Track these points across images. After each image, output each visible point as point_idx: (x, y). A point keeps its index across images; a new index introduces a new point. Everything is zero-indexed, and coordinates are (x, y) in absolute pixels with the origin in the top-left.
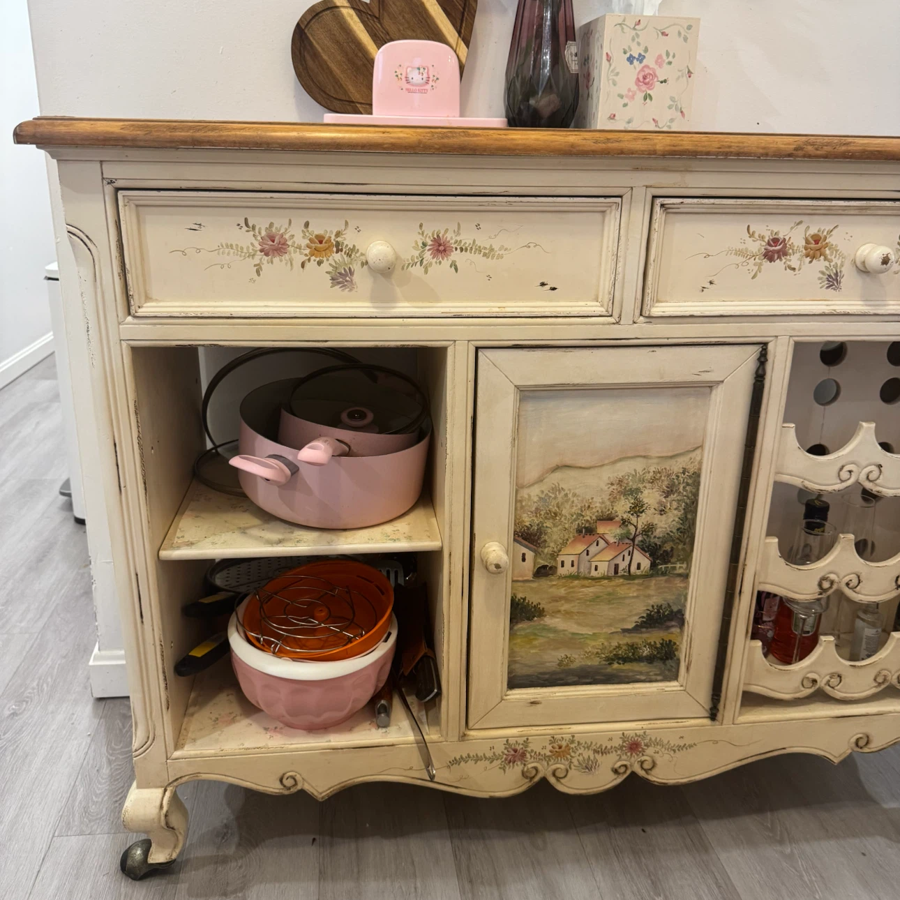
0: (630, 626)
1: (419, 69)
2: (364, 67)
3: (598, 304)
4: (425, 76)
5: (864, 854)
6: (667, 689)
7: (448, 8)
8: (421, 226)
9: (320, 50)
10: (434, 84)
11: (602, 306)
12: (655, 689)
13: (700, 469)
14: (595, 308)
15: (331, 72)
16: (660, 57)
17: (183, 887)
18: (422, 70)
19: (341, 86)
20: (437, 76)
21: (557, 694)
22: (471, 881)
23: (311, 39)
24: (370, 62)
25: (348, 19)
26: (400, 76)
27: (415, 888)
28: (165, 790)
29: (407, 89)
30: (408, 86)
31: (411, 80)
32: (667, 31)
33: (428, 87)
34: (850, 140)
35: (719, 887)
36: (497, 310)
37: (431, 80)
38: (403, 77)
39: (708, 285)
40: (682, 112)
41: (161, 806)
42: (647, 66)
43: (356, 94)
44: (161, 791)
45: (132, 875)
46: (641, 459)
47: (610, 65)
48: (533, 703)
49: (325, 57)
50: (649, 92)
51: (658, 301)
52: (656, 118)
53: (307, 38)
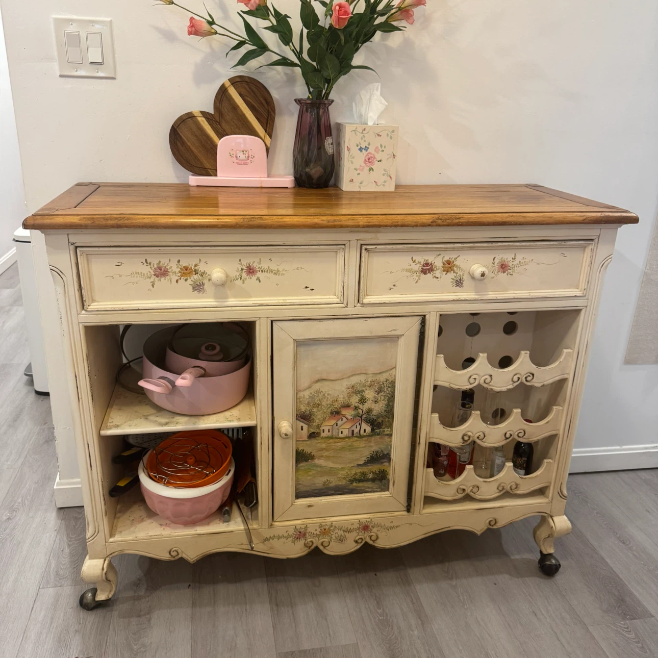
0: (362, 463)
1: (243, 151)
2: (212, 150)
3: (336, 297)
4: (247, 155)
5: (495, 584)
6: (383, 496)
7: (259, 117)
8: (240, 260)
9: (186, 140)
10: (252, 160)
11: (338, 298)
12: (376, 496)
13: (395, 379)
14: (334, 299)
15: (192, 152)
16: (377, 148)
17: (115, 613)
18: (245, 152)
19: (198, 160)
20: (253, 155)
21: (323, 501)
22: (277, 605)
23: (181, 134)
24: (215, 147)
25: (202, 123)
26: (232, 155)
27: (246, 610)
28: (105, 560)
29: (237, 163)
30: (237, 161)
31: (238, 158)
32: (380, 134)
33: (249, 161)
34: (461, 215)
35: (413, 603)
36: (282, 301)
37: (250, 157)
38: (234, 156)
39: (393, 287)
40: (390, 177)
41: (103, 569)
42: (370, 153)
43: (207, 164)
44: (102, 560)
45: (87, 608)
46: (364, 375)
47: (349, 153)
48: (309, 506)
49: (189, 144)
50: (371, 167)
51: (367, 295)
52: (376, 181)
53: (178, 133)
